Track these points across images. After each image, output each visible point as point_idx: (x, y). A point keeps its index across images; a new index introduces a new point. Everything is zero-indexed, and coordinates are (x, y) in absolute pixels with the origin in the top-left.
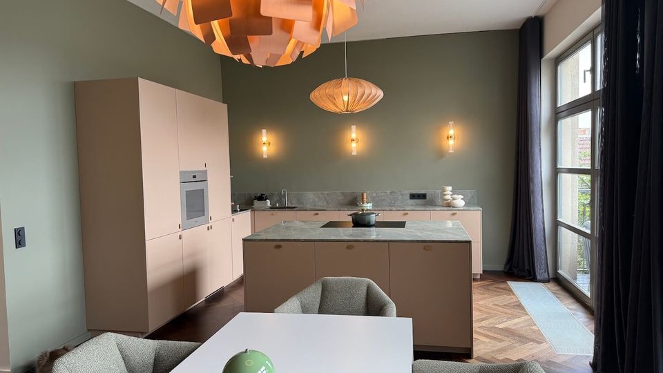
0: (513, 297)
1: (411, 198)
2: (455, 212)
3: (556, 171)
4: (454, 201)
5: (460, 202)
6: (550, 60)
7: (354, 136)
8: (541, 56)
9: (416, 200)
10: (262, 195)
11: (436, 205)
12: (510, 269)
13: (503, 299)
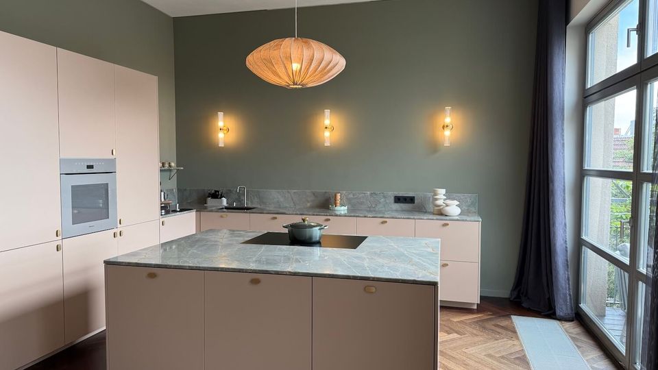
0: (516, 342)
1: (396, 202)
2: (446, 222)
3: (582, 174)
4: (447, 208)
5: (454, 209)
6: (578, 26)
7: (327, 122)
8: (567, 21)
9: (402, 205)
10: (216, 191)
11: (426, 212)
12: (518, 297)
13: (503, 345)
